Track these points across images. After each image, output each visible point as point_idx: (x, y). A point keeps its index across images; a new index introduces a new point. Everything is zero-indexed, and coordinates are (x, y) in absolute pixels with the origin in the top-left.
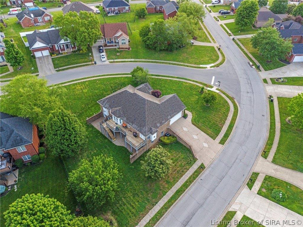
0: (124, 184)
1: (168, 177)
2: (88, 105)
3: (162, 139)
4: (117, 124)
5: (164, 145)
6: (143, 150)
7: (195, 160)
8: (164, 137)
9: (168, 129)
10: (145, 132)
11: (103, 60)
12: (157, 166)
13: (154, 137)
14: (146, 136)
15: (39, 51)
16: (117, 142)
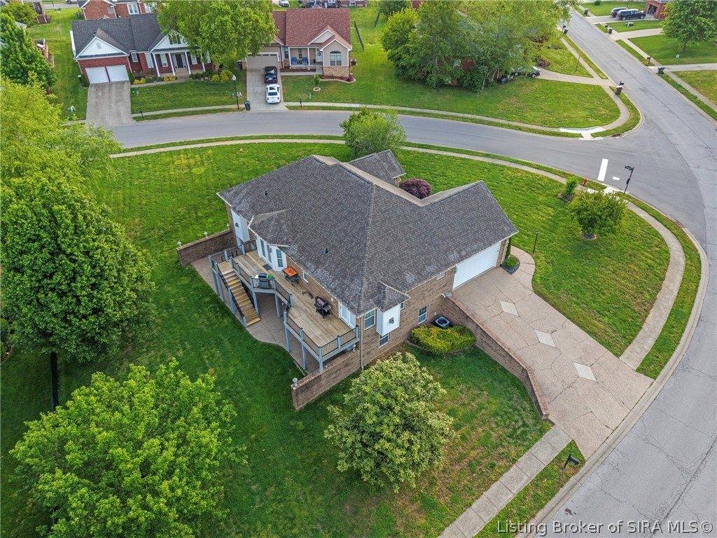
0: (254, 487)
1: (432, 484)
2: (196, 208)
3: (421, 334)
4: (267, 267)
5: (426, 355)
6: (347, 365)
7: (541, 424)
8: (426, 329)
9: (446, 300)
10: (357, 298)
11: (271, 99)
12: (386, 433)
13: (390, 320)
14: (359, 312)
15: (101, 66)
16: (261, 331)
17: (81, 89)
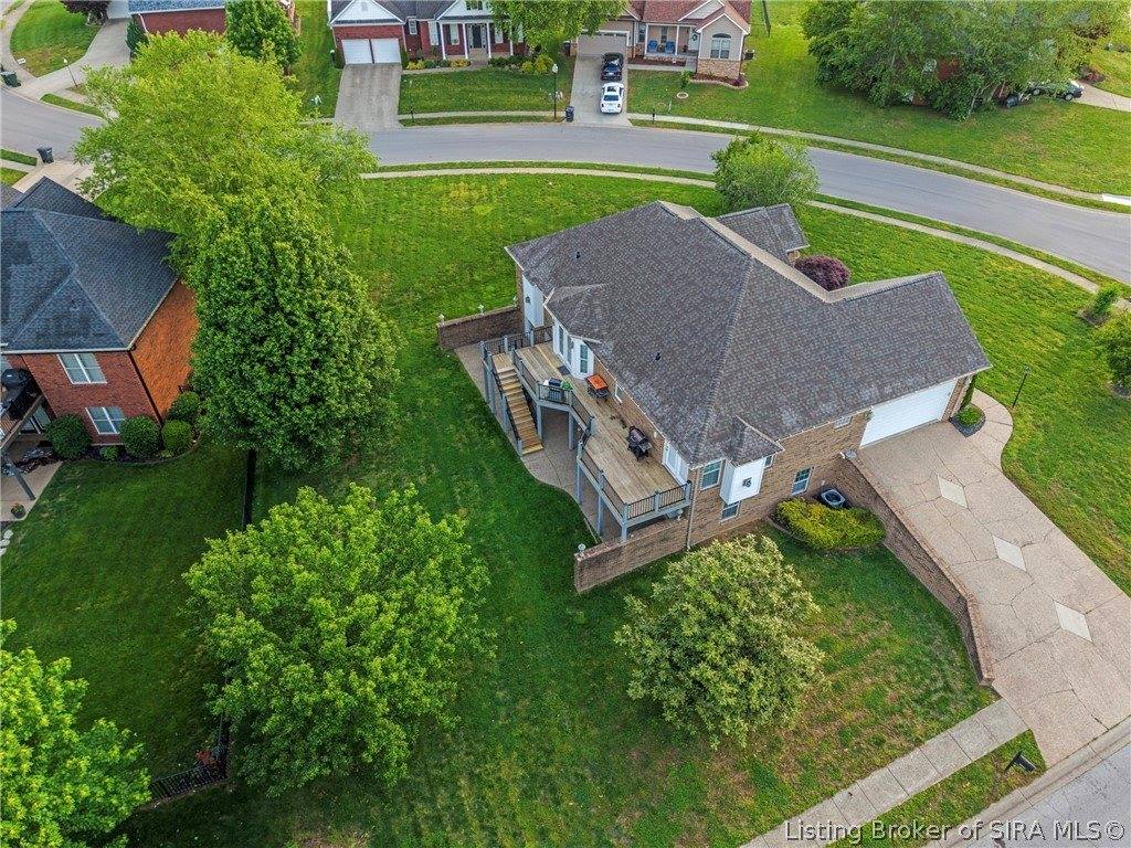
0: (500, 694)
1: (773, 747)
2: (472, 268)
3: (793, 511)
4: (564, 370)
5: (797, 546)
6: (664, 540)
8: (804, 505)
9: (844, 463)
10: (696, 438)
11: (608, 106)
12: (711, 655)
13: (745, 481)
14: (696, 461)
15: (363, 37)
16: (541, 465)
17: (333, 70)
